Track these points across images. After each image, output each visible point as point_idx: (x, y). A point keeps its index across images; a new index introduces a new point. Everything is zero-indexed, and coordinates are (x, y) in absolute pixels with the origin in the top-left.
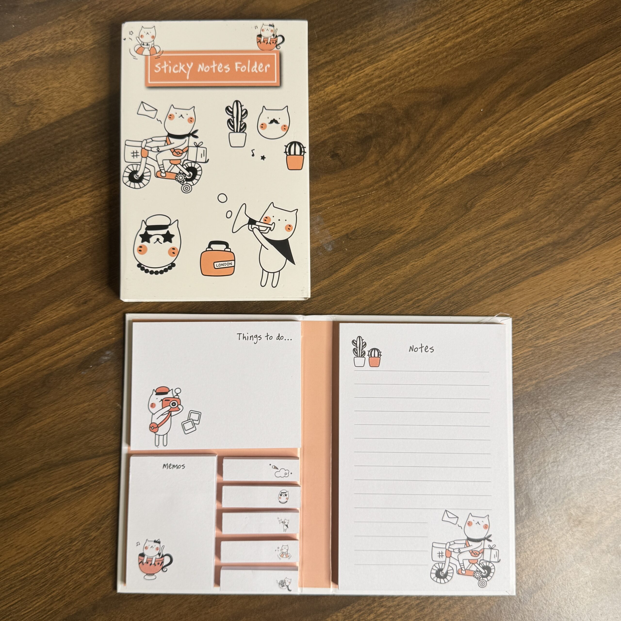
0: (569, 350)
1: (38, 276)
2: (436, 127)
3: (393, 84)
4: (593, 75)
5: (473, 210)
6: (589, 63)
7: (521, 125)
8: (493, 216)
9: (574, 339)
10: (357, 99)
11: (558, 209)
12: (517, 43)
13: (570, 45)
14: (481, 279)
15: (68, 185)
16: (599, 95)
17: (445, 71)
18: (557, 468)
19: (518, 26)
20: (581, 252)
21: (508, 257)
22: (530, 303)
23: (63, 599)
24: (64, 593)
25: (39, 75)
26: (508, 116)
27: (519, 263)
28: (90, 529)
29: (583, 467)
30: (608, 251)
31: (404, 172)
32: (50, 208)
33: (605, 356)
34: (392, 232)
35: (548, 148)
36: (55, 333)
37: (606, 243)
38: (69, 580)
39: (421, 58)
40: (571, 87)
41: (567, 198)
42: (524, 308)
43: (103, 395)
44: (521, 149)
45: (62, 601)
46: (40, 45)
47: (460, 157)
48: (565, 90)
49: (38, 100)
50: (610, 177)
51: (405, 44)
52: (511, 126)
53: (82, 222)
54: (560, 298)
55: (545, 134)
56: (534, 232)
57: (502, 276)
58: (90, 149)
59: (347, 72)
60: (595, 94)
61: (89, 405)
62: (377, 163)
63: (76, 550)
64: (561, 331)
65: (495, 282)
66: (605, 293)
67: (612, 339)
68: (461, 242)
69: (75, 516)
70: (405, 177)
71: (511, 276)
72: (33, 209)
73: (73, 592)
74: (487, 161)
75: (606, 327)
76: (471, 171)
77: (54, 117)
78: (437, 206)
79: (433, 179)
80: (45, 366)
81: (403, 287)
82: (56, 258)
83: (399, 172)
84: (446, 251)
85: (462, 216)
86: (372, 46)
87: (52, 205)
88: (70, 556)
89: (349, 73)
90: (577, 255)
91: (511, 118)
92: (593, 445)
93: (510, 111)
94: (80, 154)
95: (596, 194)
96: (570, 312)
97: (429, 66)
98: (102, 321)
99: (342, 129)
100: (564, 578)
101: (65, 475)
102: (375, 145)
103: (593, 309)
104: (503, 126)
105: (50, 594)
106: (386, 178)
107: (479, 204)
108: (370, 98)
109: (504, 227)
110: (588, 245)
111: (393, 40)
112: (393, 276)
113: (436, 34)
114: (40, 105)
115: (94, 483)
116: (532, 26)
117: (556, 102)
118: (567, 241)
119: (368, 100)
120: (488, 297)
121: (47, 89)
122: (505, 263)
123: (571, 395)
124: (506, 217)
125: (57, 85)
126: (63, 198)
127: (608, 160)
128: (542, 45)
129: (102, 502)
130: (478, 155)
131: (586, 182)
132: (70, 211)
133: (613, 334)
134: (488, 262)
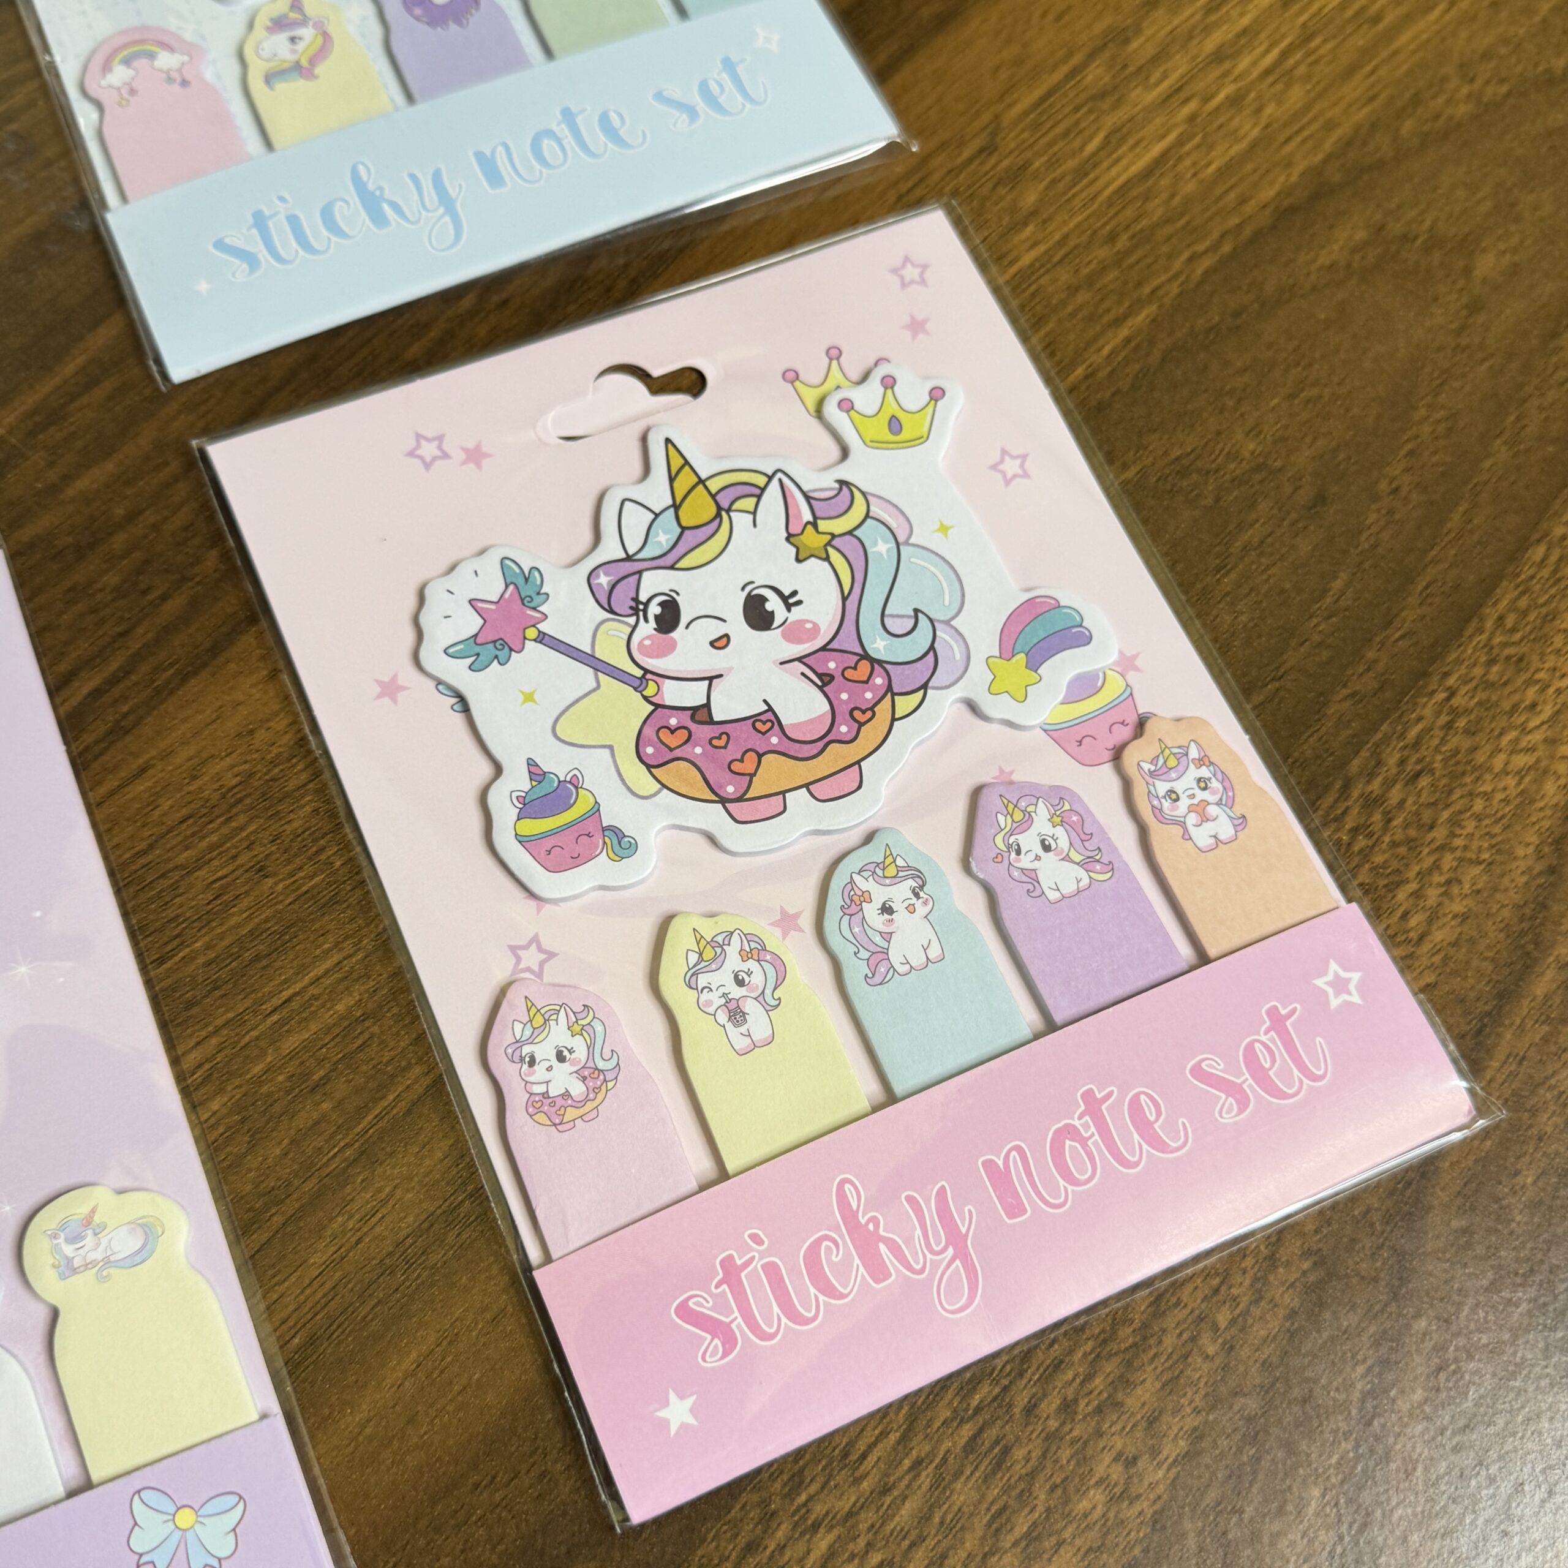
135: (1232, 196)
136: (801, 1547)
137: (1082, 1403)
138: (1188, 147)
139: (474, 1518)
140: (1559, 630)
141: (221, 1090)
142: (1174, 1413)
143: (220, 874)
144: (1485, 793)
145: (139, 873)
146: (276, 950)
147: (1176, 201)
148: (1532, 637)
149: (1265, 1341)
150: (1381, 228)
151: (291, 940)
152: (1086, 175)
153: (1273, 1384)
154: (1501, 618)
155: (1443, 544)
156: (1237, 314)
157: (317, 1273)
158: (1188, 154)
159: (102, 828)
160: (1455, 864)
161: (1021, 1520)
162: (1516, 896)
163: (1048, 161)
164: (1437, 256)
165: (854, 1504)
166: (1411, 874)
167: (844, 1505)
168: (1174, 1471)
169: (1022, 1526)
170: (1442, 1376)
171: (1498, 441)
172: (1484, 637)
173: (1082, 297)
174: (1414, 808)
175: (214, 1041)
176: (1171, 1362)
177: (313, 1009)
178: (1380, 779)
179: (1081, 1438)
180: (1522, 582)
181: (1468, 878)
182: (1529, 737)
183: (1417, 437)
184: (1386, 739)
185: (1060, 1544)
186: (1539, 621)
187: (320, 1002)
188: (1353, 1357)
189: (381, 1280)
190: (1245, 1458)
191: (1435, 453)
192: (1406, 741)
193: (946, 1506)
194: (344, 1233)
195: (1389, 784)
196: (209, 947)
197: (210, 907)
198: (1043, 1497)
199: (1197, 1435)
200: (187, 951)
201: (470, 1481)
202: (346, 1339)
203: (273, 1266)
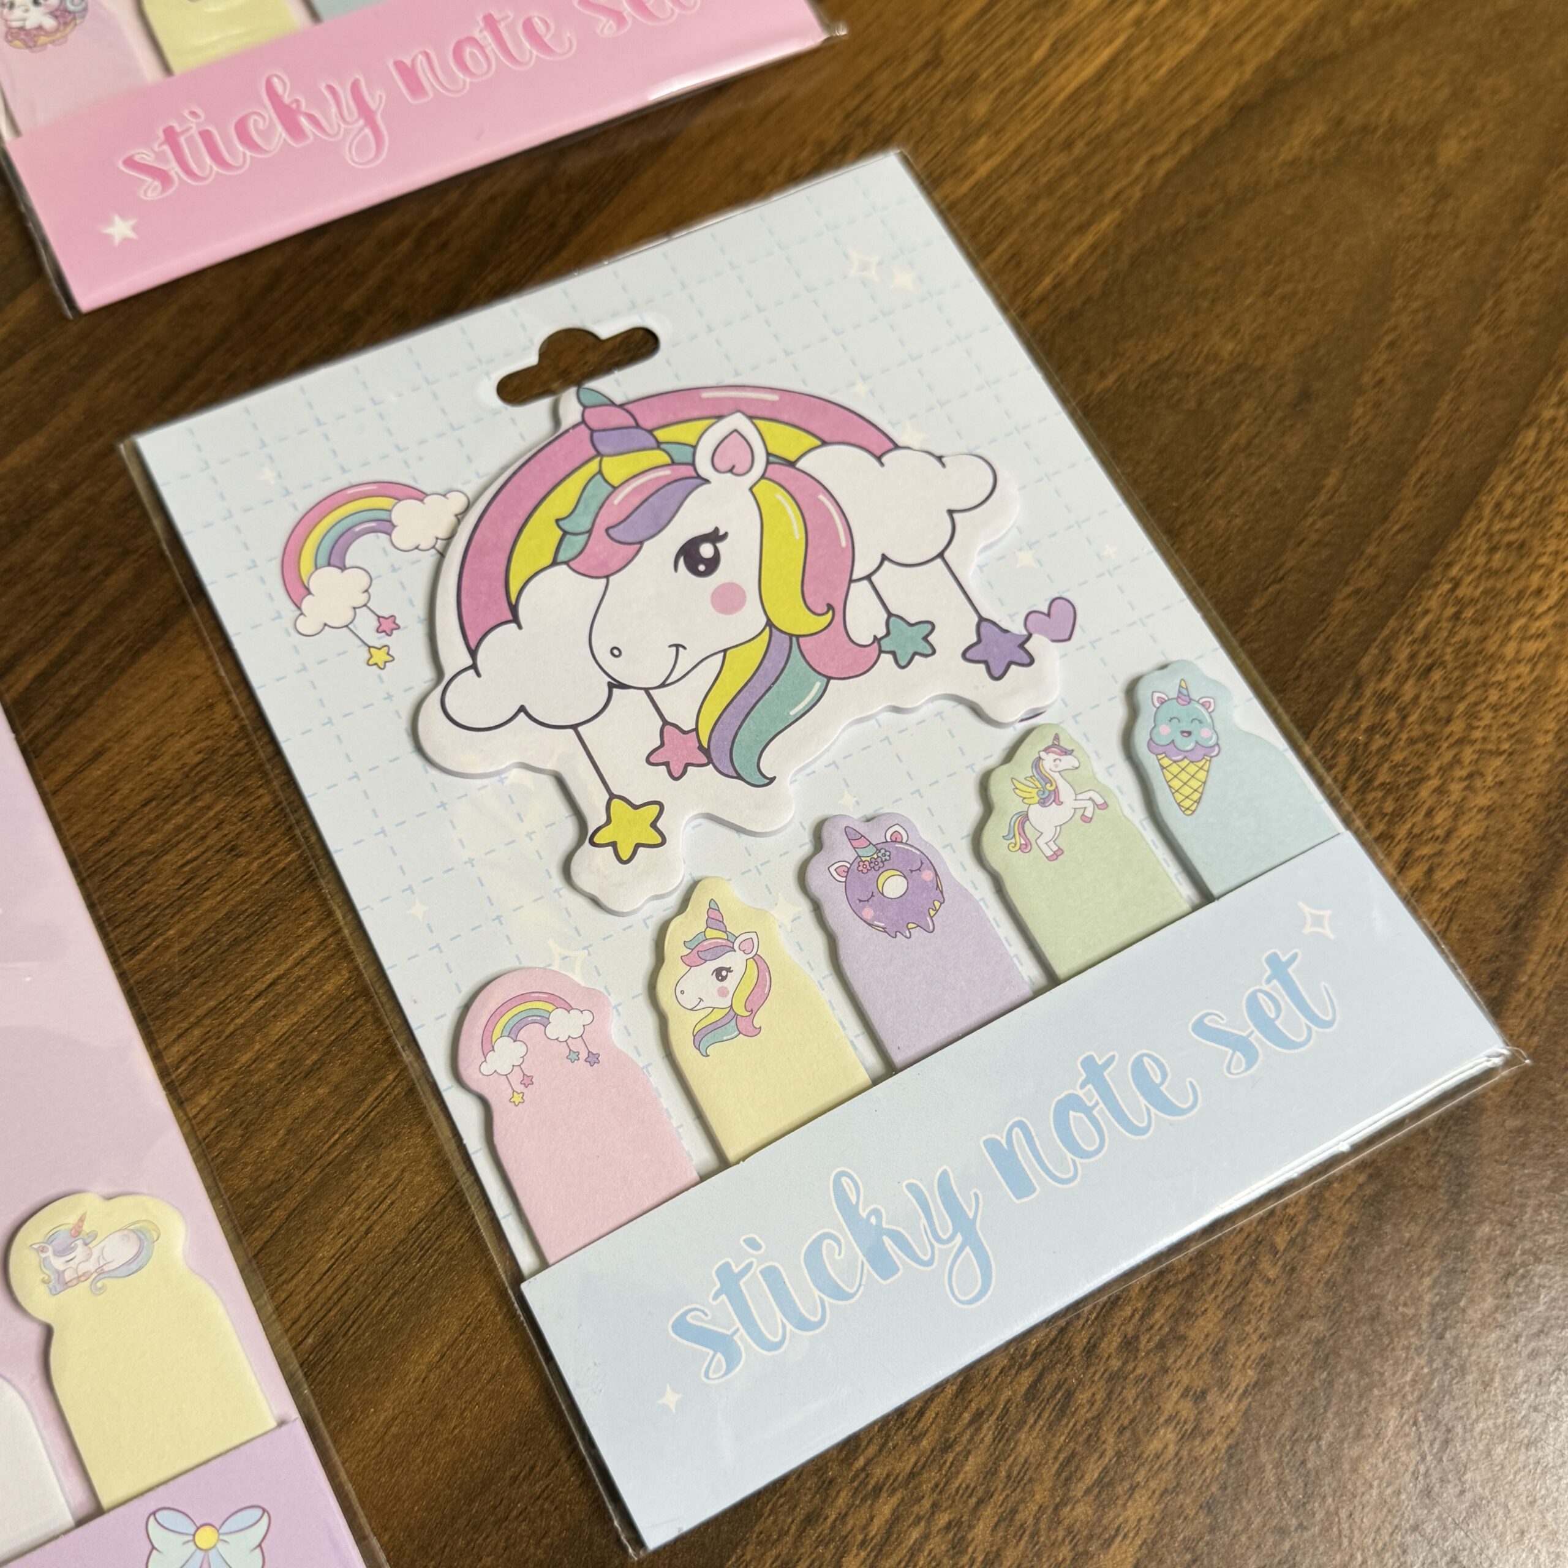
135: (1187, 96)
136: (863, 1514)
137: (1144, 1339)
138: (1137, 50)
139: (515, 1512)
140: (1558, 514)
141: (208, 1083)
142: (1240, 1342)
143: (189, 857)
144: (1499, 683)
145: (103, 861)
146: (256, 932)
147: (1131, 104)
148: (1531, 521)
149: (1326, 1260)
150: (1339, 121)
151: (270, 921)
152: (1036, 83)
153: (1339, 1304)
154: (1498, 505)
155: (1432, 434)
156: (1202, 214)
157: (326, 1267)
158: (1138, 56)
159: (60, 817)
160: (1475, 757)
161: (1091, 1466)
162: (1539, 785)
163: (996, 71)
164: (1398, 147)
165: (915, 1464)
166: (1432, 770)
167: (906, 1465)
168: (1245, 1402)
169: (1092, 1472)
170: (1511, 1282)
171: (1478, 329)
172: (1483, 525)
173: (1042, 206)
174: (1429, 703)
175: (197, 1032)
176: (1231, 1289)
177: (300, 991)
178: (1391, 676)
179: (1146, 1375)
180: (1515, 468)
181: (1490, 770)
182: (1538, 624)
183: (1395, 328)
184: (1394, 635)
185: (1133, 1489)
186: (1537, 505)
187: (307, 983)
188: (1418, 1269)
189: (396, 1269)
190: (1317, 1383)
191: (1416, 343)
192: (1415, 636)
193: (1011, 1459)
194: (352, 1222)
195: (1401, 680)
196: (183, 934)
197: (182, 891)
198: (1111, 1440)
199: (1266, 1363)
200: (160, 940)
201: (508, 1474)
202: (363, 1334)
203: (279, 1264)
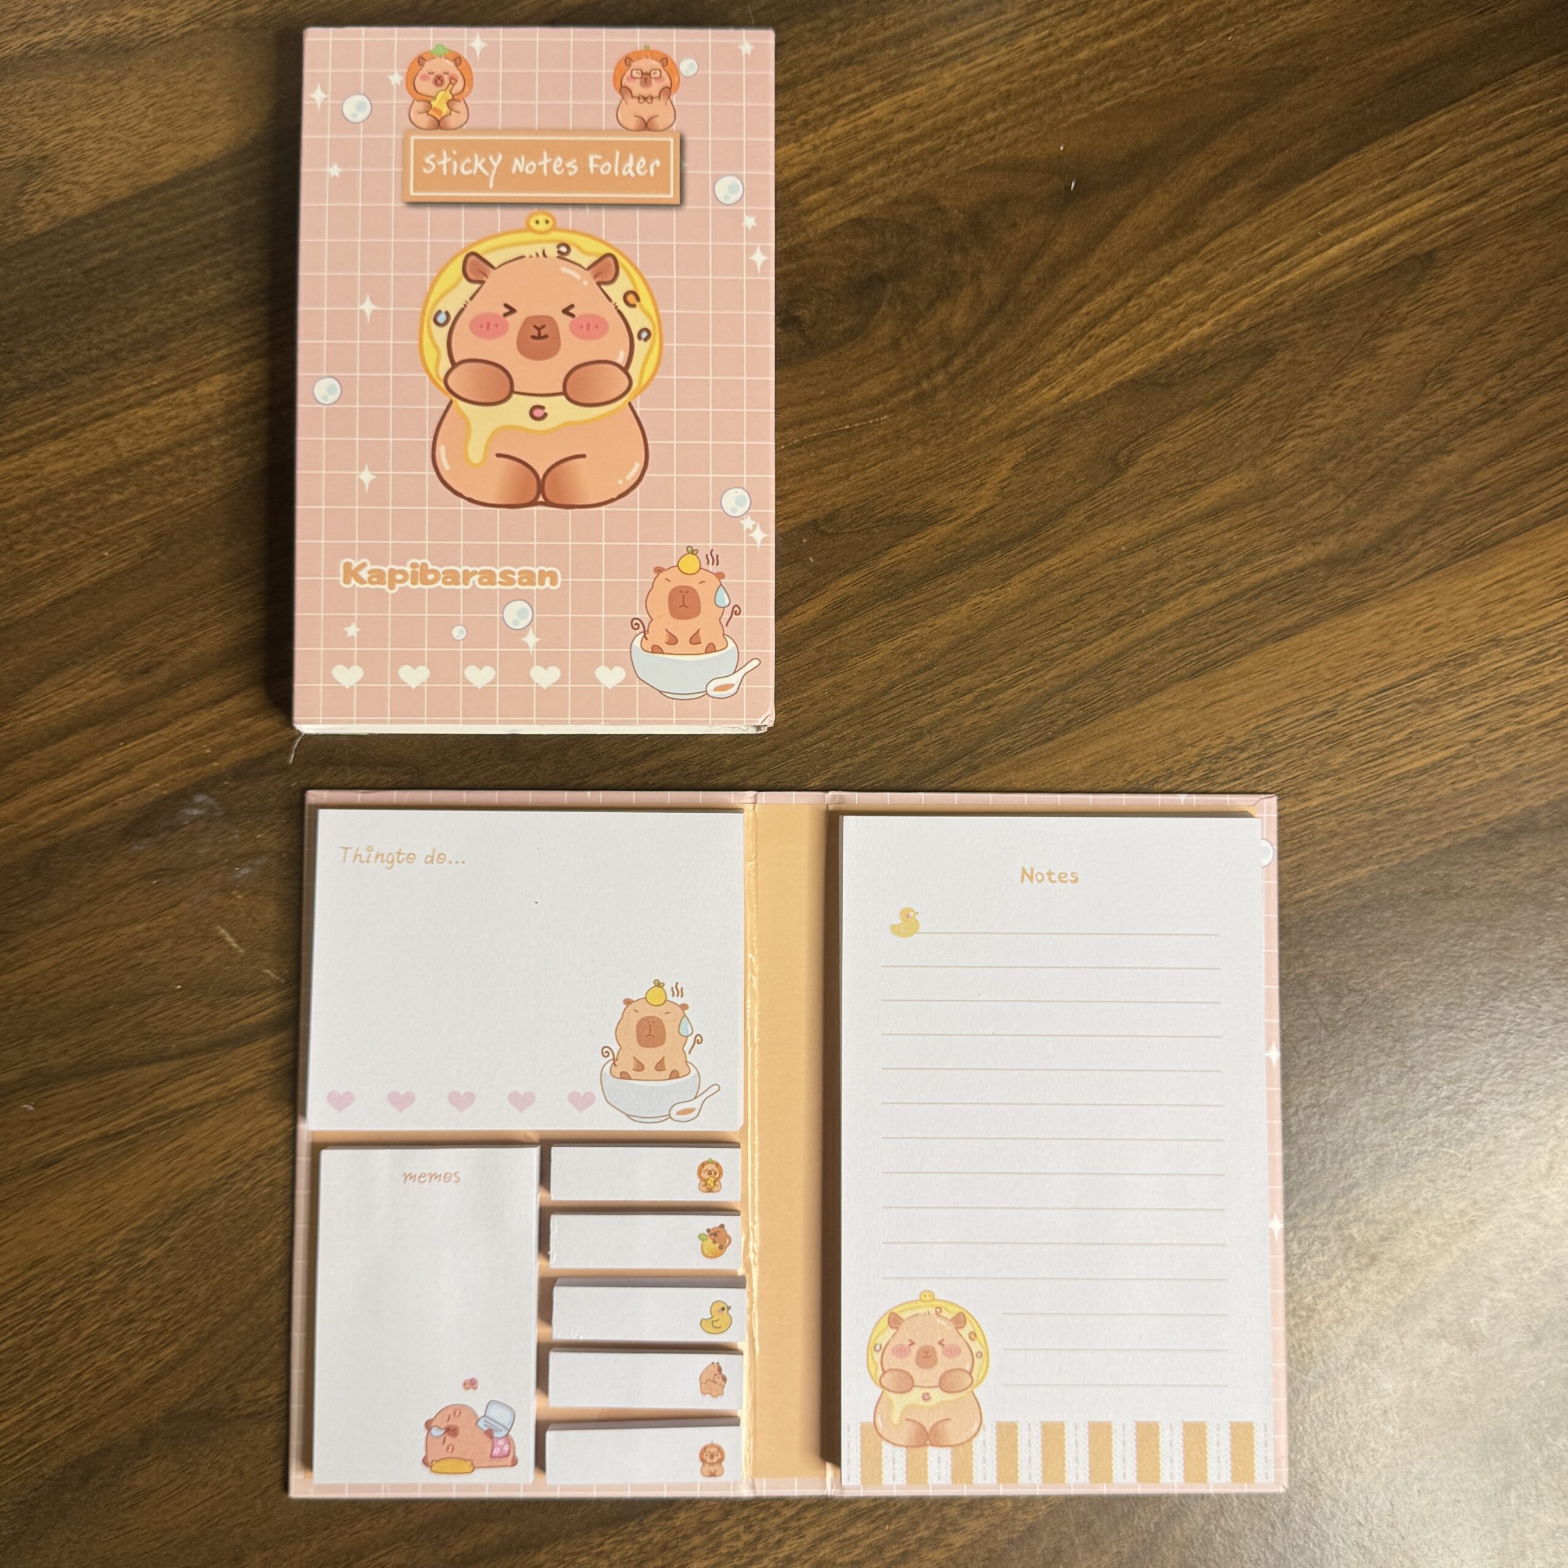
0: (1360, 827)
1: (30, 600)
2: (1046, 259)
3: (942, 148)
4: (1443, 143)
5: (1132, 471)
6: (1433, 112)
7: (1260, 260)
8: (1183, 489)
9: (1373, 801)
10: (852, 181)
11: (1344, 476)
12: (1256, 56)
13: (1388, 66)
14: (1148, 644)
15: (114, 374)
16: (1456, 193)
17: (1072, 119)
18: (1321, 1121)
19: (1261, 15)
20: (1400, 583)
21: (1215, 590)
22: (1266, 707)
23: (67, 1414)
24: (71, 1400)
25: (48, 95)
26: (1227, 237)
27: (1243, 608)
28: (140, 1241)
29: (1384, 1121)
30: (1467, 583)
31: (964, 369)
32: (68, 430)
33: (1450, 847)
34: (927, 521)
35: (1324, 322)
36: (69, 745)
37: (1462, 563)
38: (85, 1367)
39: (1015, 85)
40: (1388, 170)
41: (1367, 447)
42: (1250, 719)
43: (185, 906)
44: (1256, 320)
45: (65, 1418)
46: (56, 20)
47: (1104, 335)
48: (1373, 177)
49: (45, 158)
50: (1478, 400)
51: (975, 49)
52: (1236, 264)
53: (146, 468)
54: (1340, 698)
55: (1318, 285)
56: (1283, 530)
57: (1198, 639)
58: (171, 287)
59: (827, 114)
60: (1446, 190)
61: (149, 929)
62: (895, 343)
63: (104, 1292)
64: (1339, 779)
65: (1182, 652)
66: (1455, 688)
67: (1468, 803)
68: (1099, 549)
69: (105, 1208)
70: (964, 381)
71: (1220, 638)
72: (23, 432)
73: (93, 1397)
74: (1171, 348)
75: (1454, 773)
76: (1130, 373)
77: (83, 202)
78: (1042, 457)
79: (1035, 389)
80: (41, 826)
81: (950, 657)
82: (77, 557)
83: (951, 370)
84: (1061, 572)
85: (1104, 485)
86: (893, 52)
87: (71, 422)
88: (86, 1308)
89: (831, 117)
90: (1389, 592)
91: (1235, 242)
92: (1412, 1068)
93: (1233, 225)
94: (146, 297)
95: (1442, 441)
96: (1364, 733)
97: (1034, 105)
98: (186, 720)
99: (810, 255)
100: (1329, 1399)
101: (83, 1102)
102: (892, 298)
103: (1424, 727)
104: (1213, 263)
105: (35, 1401)
106: (918, 383)
107: (1148, 455)
108: (883, 180)
109: (1208, 515)
110: (1416, 567)
111: (945, 36)
112: (927, 630)
113: (1054, 26)
114: (50, 171)
115: (155, 1126)
116: (1293, 15)
117: (1349, 207)
118: (1366, 553)
119: (877, 184)
120: (1161, 690)
121: (70, 130)
122: (1208, 607)
123: (1361, 939)
124: (1214, 490)
125: (94, 121)
126: (103, 406)
127: (1473, 355)
128: (1318, 63)
129: (172, 1174)
130: (1150, 332)
131: (1415, 410)
132: (117, 440)
133: (1470, 790)
134: (1165, 601)
